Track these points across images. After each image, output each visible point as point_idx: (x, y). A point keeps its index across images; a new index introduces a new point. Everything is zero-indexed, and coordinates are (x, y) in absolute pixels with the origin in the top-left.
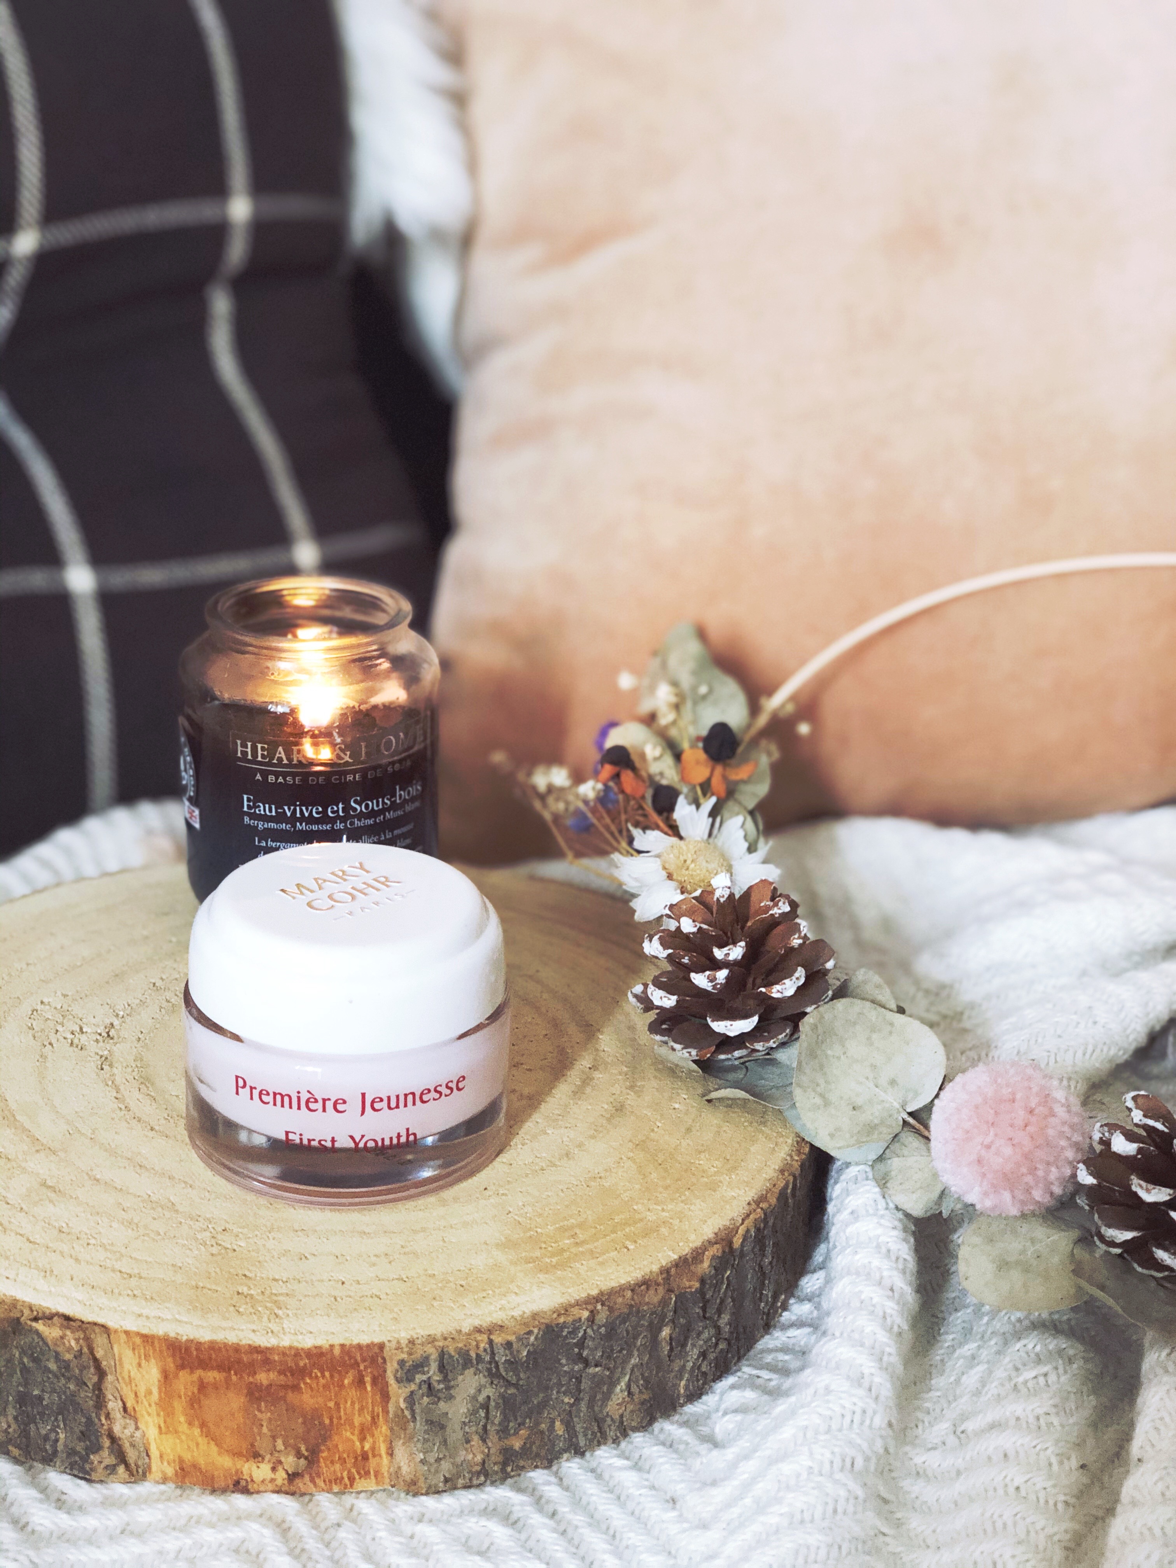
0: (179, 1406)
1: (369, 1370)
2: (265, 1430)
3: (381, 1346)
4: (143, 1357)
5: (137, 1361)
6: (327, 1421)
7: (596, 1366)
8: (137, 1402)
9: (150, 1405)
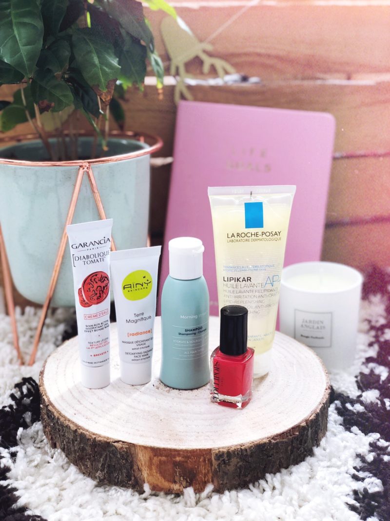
0: (153, 467)
1: (207, 457)
2: (178, 474)
3: (210, 450)
4: (144, 453)
6: (195, 472)
7: (270, 457)
8: (142, 466)
9: (145, 467)
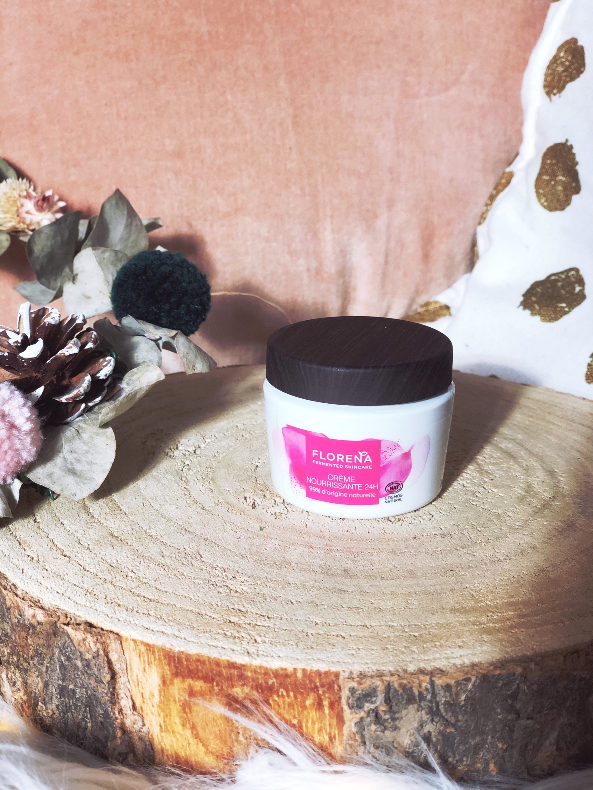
1: (327, 695)
4: (147, 663)
5: (143, 666)
8: (144, 702)
9: (153, 706)
